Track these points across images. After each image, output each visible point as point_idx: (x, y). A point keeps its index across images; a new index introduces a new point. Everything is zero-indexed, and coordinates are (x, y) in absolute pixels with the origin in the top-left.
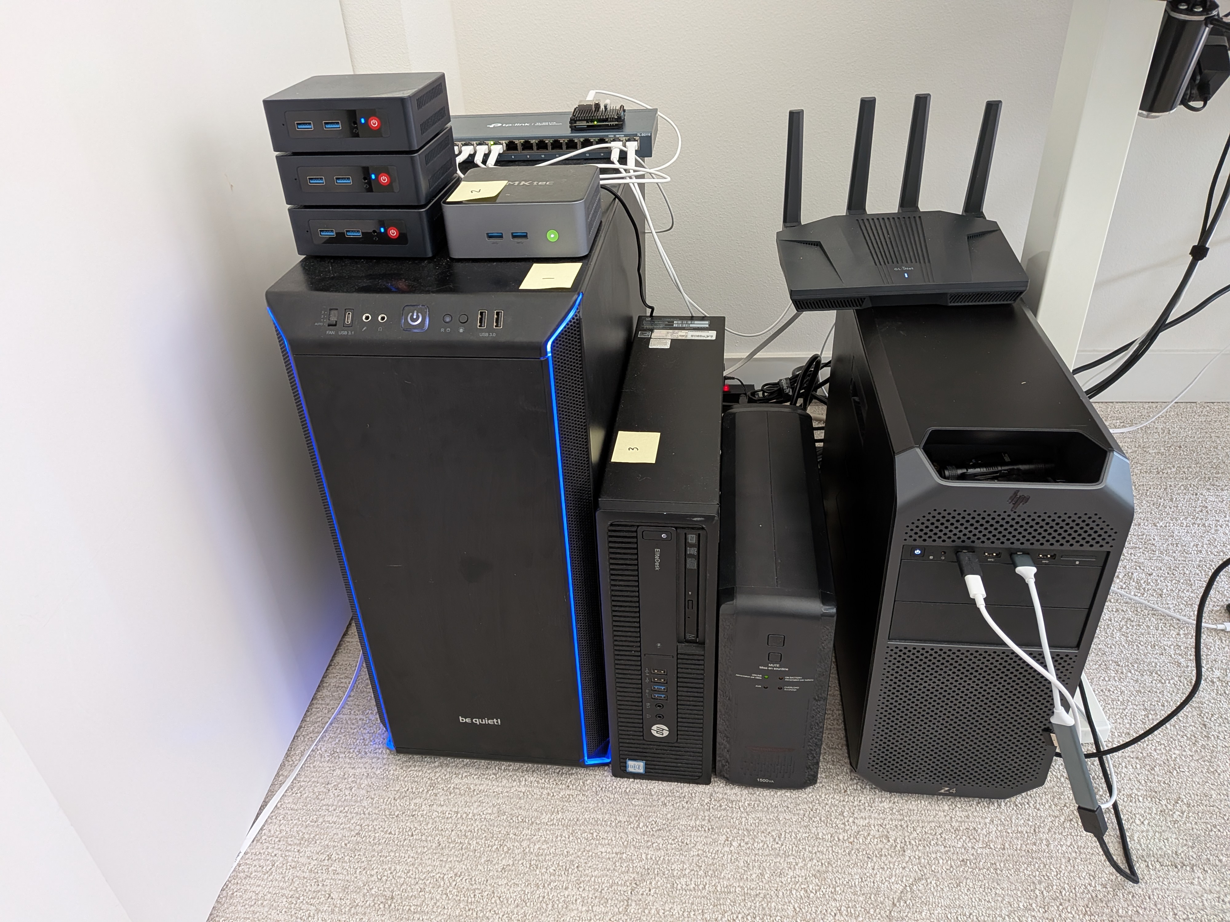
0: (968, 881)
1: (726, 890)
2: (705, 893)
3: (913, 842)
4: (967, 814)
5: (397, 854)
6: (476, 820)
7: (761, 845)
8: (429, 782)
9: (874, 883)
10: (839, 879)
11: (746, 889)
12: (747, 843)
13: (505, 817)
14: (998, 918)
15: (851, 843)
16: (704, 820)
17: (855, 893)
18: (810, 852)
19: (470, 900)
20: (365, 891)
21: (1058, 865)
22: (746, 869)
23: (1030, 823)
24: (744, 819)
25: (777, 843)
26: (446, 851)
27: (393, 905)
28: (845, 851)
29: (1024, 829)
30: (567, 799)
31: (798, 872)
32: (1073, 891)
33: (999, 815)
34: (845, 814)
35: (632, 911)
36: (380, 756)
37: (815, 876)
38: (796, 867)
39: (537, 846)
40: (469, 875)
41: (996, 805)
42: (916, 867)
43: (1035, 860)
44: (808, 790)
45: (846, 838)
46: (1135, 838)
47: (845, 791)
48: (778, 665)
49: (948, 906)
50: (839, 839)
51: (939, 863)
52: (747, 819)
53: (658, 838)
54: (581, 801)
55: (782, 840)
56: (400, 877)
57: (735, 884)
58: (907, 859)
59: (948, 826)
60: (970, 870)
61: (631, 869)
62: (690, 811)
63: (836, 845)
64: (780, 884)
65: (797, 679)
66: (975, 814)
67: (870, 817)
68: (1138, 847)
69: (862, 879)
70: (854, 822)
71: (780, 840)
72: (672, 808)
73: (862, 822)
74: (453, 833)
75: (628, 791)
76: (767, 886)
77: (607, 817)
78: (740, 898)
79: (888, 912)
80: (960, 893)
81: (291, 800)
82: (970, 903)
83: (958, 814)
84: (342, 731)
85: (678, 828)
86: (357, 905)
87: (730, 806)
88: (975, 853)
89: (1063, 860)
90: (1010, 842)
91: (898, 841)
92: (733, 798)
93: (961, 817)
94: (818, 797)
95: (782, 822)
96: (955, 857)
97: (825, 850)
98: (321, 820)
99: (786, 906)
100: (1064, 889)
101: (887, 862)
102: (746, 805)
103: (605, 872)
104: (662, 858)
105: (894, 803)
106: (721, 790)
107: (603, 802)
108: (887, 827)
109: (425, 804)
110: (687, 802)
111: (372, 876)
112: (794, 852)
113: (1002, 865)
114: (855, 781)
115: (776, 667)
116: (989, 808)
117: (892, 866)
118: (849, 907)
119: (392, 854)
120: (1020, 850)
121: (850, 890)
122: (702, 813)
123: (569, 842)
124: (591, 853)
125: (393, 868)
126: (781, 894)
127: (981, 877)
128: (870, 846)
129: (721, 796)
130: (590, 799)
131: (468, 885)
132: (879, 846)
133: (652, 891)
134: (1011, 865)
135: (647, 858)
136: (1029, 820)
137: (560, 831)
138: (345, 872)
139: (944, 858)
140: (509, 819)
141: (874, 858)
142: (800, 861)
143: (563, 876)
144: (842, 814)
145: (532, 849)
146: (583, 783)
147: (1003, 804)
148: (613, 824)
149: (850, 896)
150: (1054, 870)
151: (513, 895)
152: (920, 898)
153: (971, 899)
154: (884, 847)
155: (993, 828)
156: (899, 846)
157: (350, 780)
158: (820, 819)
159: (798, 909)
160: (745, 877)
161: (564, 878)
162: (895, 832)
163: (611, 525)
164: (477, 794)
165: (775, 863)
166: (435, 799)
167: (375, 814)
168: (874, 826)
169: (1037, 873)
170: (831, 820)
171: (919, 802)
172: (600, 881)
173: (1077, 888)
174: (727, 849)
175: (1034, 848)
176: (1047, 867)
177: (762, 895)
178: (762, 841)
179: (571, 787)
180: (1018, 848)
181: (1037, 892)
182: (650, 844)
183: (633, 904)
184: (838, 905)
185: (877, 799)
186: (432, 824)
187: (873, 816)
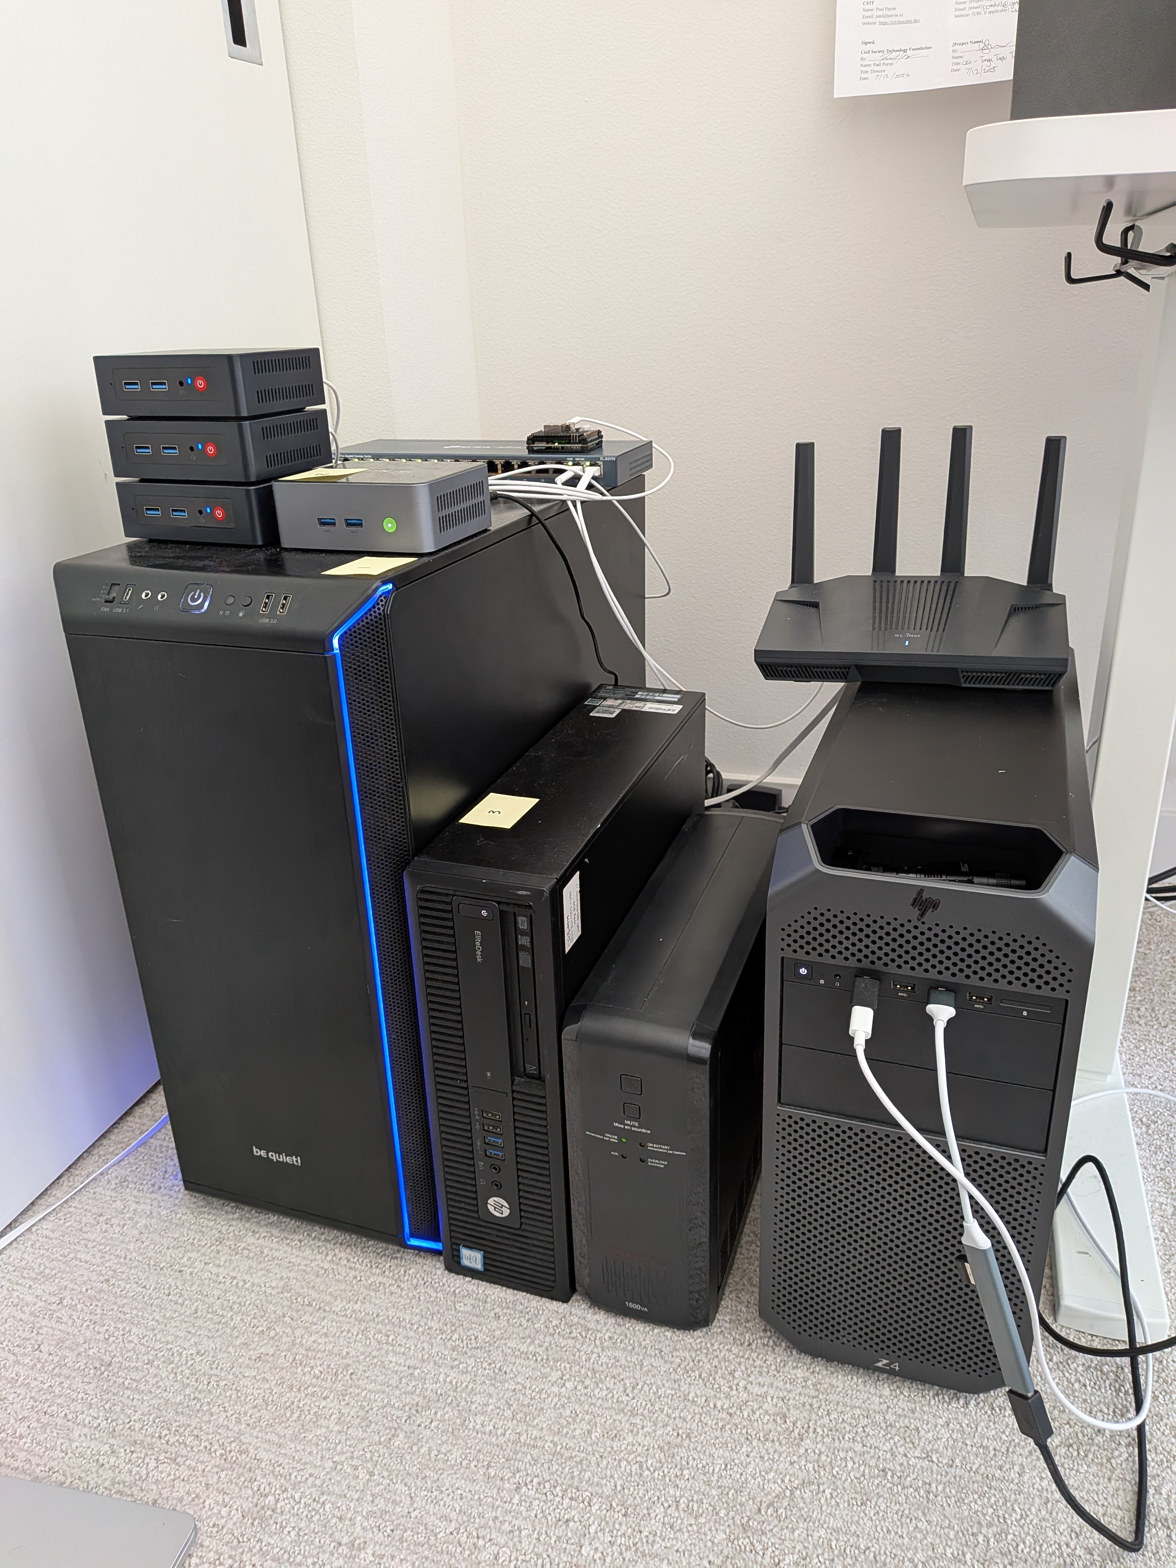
0: (881, 1500)
1: (532, 1443)
2: (502, 1440)
3: (819, 1430)
4: (913, 1406)
5: (140, 1314)
6: (253, 1291)
7: (605, 1393)
8: (217, 1236)
9: (741, 1474)
10: (694, 1459)
11: (559, 1447)
12: (586, 1388)
13: (289, 1295)
14: (907, 1563)
15: (731, 1415)
16: (540, 1346)
17: (708, 1483)
18: (668, 1416)
19: (200, 1387)
20: (82, 1349)
21: (1027, 1506)
22: (570, 1420)
23: (1004, 1437)
24: (595, 1355)
25: (627, 1395)
26: (200, 1322)
27: (106, 1373)
28: (717, 1424)
29: (992, 1445)
30: (375, 1288)
31: (640, 1438)
32: (1038, 1549)
33: (960, 1417)
34: (736, 1374)
35: (396, 1445)
36: (175, 1195)
37: (661, 1448)
38: (641, 1431)
39: (313, 1338)
40: (213, 1357)
41: (962, 1402)
42: (810, 1466)
43: (993, 1491)
44: (698, 1333)
45: (725, 1407)
46: (1164, 1491)
47: (750, 1344)
48: (637, 1124)
49: (837, 1531)
50: (715, 1406)
51: (846, 1466)
52: (599, 1357)
53: (470, 1357)
54: (392, 1293)
55: (636, 1391)
56: (131, 1342)
57: (547, 1438)
58: (802, 1451)
59: (879, 1418)
60: (889, 1485)
61: (418, 1391)
62: (527, 1332)
63: (708, 1413)
64: (609, 1449)
65: (664, 1149)
66: (926, 1409)
67: (771, 1385)
68: (1165, 1505)
69: (726, 1466)
70: (746, 1388)
71: (632, 1391)
72: (505, 1323)
73: (756, 1390)
74: (218, 1302)
75: (457, 1292)
76: (590, 1449)
77: (416, 1319)
78: (547, 1456)
79: (746, 1519)
80: (862, 1515)
81: (50, 1226)
82: (872, 1533)
83: (900, 1404)
84: (146, 1158)
85: (503, 1351)
86: (65, 1365)
87: (584, 1334)
88: (905, 1464)
89: (1037, 1500)
90: (964, 1458)
91: (799, 1424)
92: (592, 1325)
93: (904, 1410)
94: (709, 1345)
95: (644, 1369)
96: (873, 1463)
97: (689, 1417)
98: (72, 1256)
99: (604, 1481)
100: (1024, 1543)
101: (771, 1451)
102: (607, 1337)
103: (383, 1387)
104: (465, 1384)
105: (813, 1372)
106: (580, 1313)
107: (419, 1300)
108: (791, 1402)
109: (201, 1261)
110: (528, 1321)
111: (99, 1333)
112: (646, 1412)
113: (940, 1488)
114: (769, 1333)
115: (635, 1127)
116: (949, 1404)
117: (776, 1457)
118: (692, 1501)
119: (134, 1312)
120: (976, 1472)
121: (702, 1477)
122: (541, 1337)
123: (355, 1341)
124: (375, 1360)
125: (127, 1329)
126: (605, 1462)
127: (902, 1499)
128: (756, 1424)
129: (576, 1320)
130: (404, 1293)
131: (207, 1367)
132: (770, 1426)
133: (434, 1424)
134: (953, 1491)
135: (445, 1381)
136: (1004, 1432)
137: (349, 1325)
138: (70, 1322)
139: (856, 1460)
140: (294, 1297)
141: (755, 1443)
142: (649, 1424)
143: (329, 1380)
144: (732, 1373)
145: (304, 1341)
146: (405, 1272)
147: (973, 1402)
148: (420, 1329)
149: (699, 1485)
150: (1019, 1511)
151: (256, 1392)
152: (800, 1510)
153: (876, 1526)
154: (776, 1429)
155: (945, 1434)
156: (796, 1432)
157: (127, 1215)
158: (700, 1376)
159: (619, 1488)
160: (565, 1431)
161: (328, 1384)
162: (798, 1412)
163: (422, 892)
164: (269, 1260)
165: (614, 1420)
166: (214, 1257)
167: (138, 1261)
168: (772, 1398)
169: (990, 1511)
170: (714, 1379)
171: (849, 1377)
172: (372, 1397)
173: (1045, 1546)
174: (555, 1389)
175: (998, 1473)
176: (1008, 1504)
177: (578, 1459)
178: (608, 1389)
179: (387, 1273)
180: (974, 1469)
181: (981, 1538)
182: (457, 1363)
183: (402, 1435)
184: (678, 1494)
185: (790, 1363)
186: (199, 1286)
187: (775, 1384)
